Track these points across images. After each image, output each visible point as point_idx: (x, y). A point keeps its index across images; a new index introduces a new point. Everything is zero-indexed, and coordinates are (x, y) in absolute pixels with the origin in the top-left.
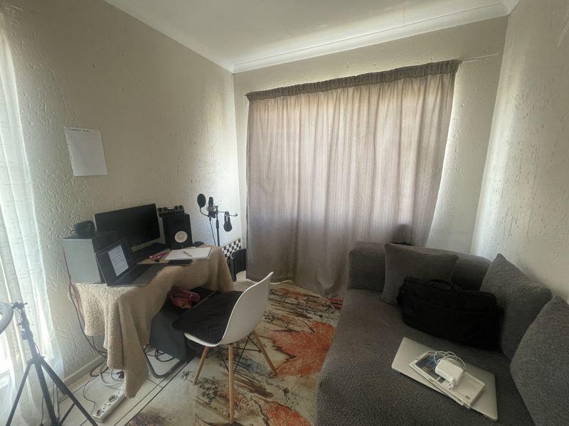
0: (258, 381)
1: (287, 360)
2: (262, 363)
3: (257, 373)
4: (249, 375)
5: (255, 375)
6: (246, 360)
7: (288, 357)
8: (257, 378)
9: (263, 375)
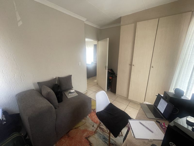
0: (101, 131)
1: (89, 137)
2: (99, 138)
3: (101, 135)
4: (104, 134)
5: (102, 134)
6: (105, 142)
7: (88, 138)
8: (101, 132)
9: (99, 133)
